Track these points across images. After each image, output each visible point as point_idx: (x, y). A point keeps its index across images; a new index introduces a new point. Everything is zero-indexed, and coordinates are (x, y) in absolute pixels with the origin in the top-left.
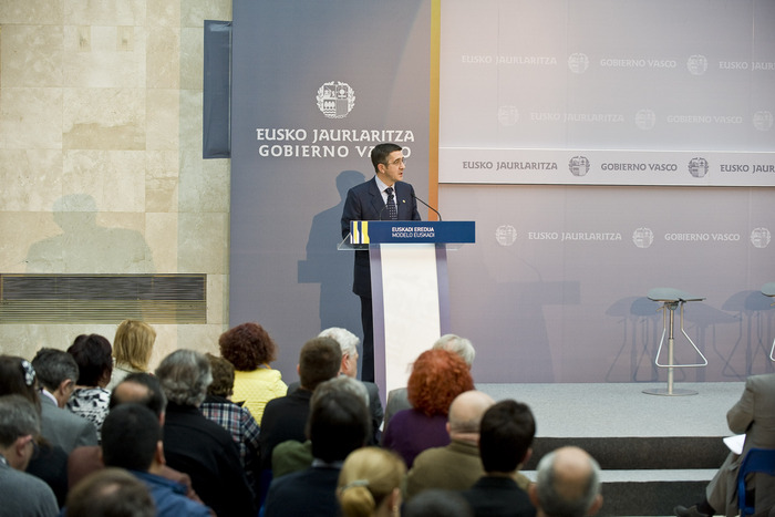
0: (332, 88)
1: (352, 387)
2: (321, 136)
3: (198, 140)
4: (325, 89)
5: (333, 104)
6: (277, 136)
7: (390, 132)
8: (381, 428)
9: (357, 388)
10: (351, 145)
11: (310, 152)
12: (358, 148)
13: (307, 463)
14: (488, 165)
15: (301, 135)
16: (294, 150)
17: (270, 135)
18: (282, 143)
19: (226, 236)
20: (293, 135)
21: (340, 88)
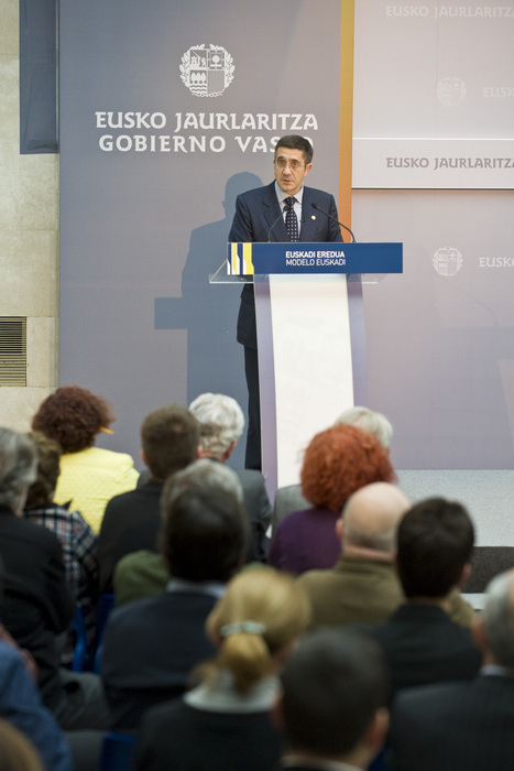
0: (202, 54)
1: (219, 479)
2: (187, 123)
3: (13, 127)
4: (192, 55)
5: (203, 77)
6: (125, 121)
7: (284, 117)
8: (269, 533)
9: (226, 478)
10: (229, 135)
11: (171, 145)
12: (239, 138)
13: (161, 583)
14: (422, 163)
15: (158, 120)
16: (148, 143)
17: (115, 121)
18: (133, 132)
19: (53, 263)
20: (148, 120)
21: (212, 54)
